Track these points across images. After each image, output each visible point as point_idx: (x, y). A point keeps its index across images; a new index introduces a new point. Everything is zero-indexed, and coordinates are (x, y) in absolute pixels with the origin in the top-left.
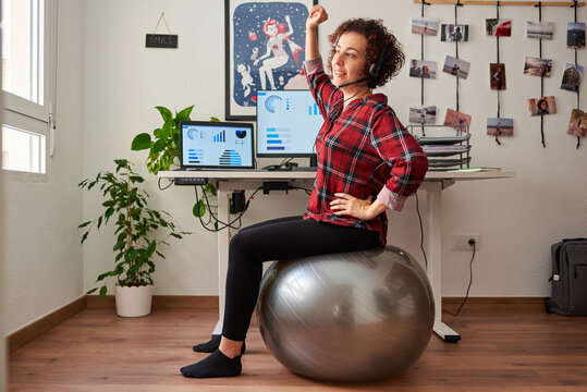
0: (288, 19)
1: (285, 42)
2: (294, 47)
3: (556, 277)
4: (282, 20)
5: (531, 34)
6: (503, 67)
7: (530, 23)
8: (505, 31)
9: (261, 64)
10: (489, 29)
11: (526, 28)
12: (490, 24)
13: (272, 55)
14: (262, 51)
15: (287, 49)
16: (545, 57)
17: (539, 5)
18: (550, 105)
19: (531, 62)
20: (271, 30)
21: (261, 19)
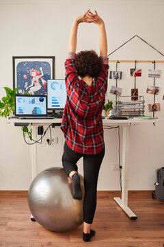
0: (41, 69)
1: (40, 79)
2: (43, 81)
3: (157, 184)
4: (39, 70)
5: (150, 75)
6: (137, 90)
7: (150, 70)
8: (139, 74)
9: (29, 89)
10: (131, 73)
11: (148, 72)
12: (132, 71)
13: (34, 85)
14: (30, 84)
15: (41, 83)
16: (156, 85)
17: (154, 62)
18: (158, 107)
19: (150, 88)
20: (34, 74)
21: (29, 69)
